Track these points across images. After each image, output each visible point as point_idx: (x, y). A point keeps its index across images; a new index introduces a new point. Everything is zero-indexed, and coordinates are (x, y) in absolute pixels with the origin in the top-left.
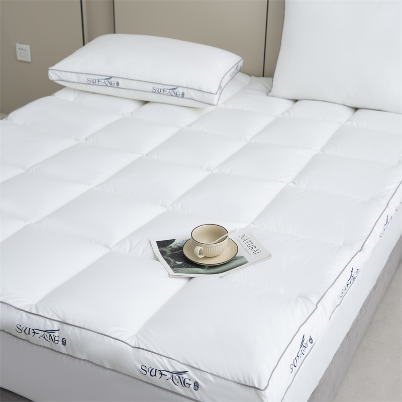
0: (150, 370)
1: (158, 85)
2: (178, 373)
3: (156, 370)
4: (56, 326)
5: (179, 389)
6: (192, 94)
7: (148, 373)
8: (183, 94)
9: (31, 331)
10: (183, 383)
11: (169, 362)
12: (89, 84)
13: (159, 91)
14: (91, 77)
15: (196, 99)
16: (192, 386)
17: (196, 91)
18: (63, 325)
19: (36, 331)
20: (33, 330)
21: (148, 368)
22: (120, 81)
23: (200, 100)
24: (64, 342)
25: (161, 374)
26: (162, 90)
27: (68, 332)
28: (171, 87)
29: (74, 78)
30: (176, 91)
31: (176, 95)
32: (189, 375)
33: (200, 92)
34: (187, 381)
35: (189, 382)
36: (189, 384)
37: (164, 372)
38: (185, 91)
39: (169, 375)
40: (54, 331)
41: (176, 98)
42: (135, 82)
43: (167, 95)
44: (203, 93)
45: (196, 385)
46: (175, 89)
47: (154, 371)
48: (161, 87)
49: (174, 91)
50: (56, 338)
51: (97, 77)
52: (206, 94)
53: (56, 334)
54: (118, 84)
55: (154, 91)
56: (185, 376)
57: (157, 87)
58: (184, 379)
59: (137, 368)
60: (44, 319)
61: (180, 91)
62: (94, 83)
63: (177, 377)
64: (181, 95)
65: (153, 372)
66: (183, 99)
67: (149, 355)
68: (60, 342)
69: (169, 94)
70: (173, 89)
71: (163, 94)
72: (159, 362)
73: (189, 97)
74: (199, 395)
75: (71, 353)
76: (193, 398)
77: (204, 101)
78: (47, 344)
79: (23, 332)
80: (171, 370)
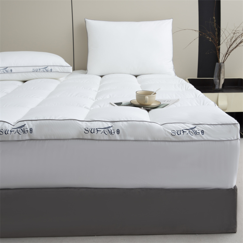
0: (177, 132)
1: (36, 67)
2: (192, 129)
3: (180, 130)
4: (110, 124)
6: (57, 69)
7: (176, 134)
8: (51, 70)
9: (96, 130)
10: (196, 133)
13: (37, 70)
15: (60, 71)
16: (200, 133)
17: (59, 67)
18: (114, 123)
19: (98, 129)
20: (96, 129)
21: (175, 131)
22: (13, 69)
23: (62, 71)
24: (118, 132)
25: (184, 132)
26: (39, 70)
27: (119, 125)
28: (44, 67)
31: (47, 71)
32: (197, 128)
33: (61, 67)
34: (198, 131)
36: (199, 133)
37: (184, 131)
38: (52, 68)
40: (109, 127)
41: (47, 73)
42: (22, 67)
43: (41, 72)
44: (63, 67)
45: (203, 132)
46: (46, 68)
47: (179, 131)
48: (38, 68)
49: (46, 69)
50: (112, 131)
52: (66, 67)
54: (11, 70)
55: (34, 71)
57: (35, 68)
58: (195, 131)
59: (169, 133)
60: (101, 122)
61: (49, 68)
63: (192, 131)
64: (50, 71)
65: (179, 133)
66: (51, 73)
67: (173, 125)
69: (43, 71)
70: (45, 68)
71: (39, 72)
72: (180, 126)
73: (55, 71)
74: (205, 137)
75: (123, 139)
76: (202, 139)
77: (64, 72)
78: (106, 137)
79: (90, 132)
80: (188, 129)
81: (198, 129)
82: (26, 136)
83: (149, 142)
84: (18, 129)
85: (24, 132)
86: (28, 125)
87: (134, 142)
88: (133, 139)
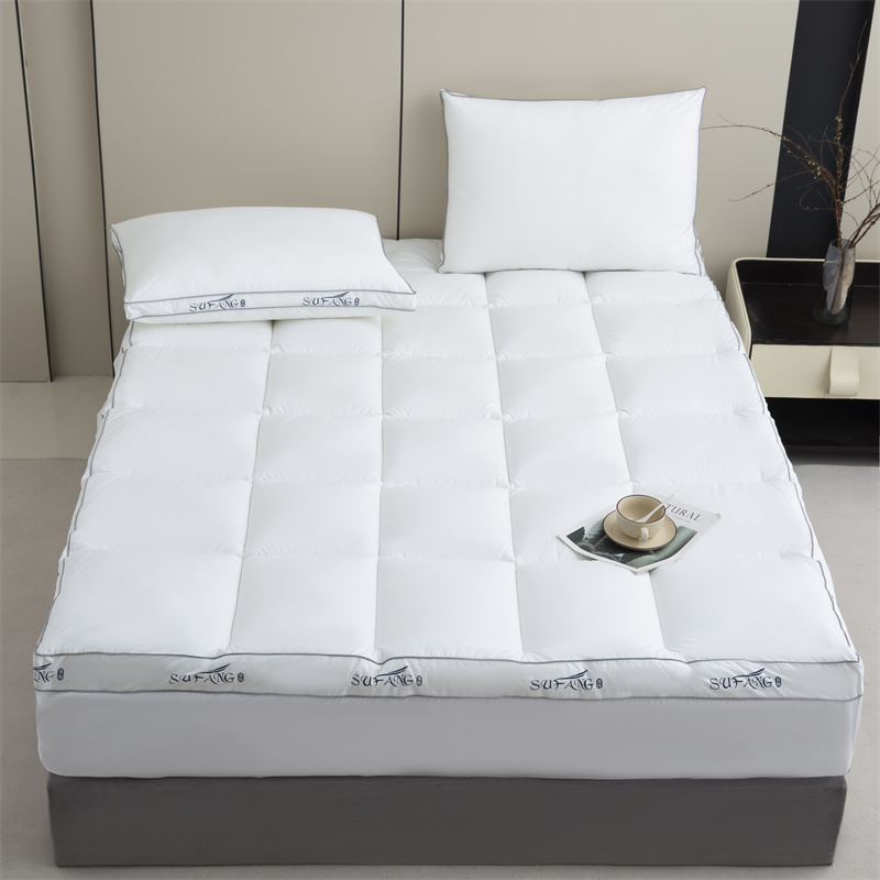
0: (722, 682)
1: (314, 294)
2: (754, 674)
3: (729, 678)
4: (581, 667)
5: (760, 692)
6: (375, 298)
7: (721, 686)
8: (357, 301)
9: (554, 683)
10: (763, 684)
11: (738, 664)
12: (193, 312)
13: (316, 302)
14: (198, 301)
15: (380, 305)
16: (774, 684)
17: (381, 294)
18: (589, 663)
19: (560, 681)
20: (555, 680)
21: (719, 679)
22: (247, 298)
23: (389, 306)
24: (600, 683)
25: (736, 681)
26: (320, 301)
27: (602, 670)
29: (168, 308)
30: (345, 297)
31: (345, 303)
33: (386, 294)
34: (767, 680)
35: (770, 680)
36: (771, 682)
37: (738, 679)
38: (361, 296)
39: (745, 680)
40: (581, 674)
41: (343, 309)
42: (273, 295)
43: (328, 306)
44: (393, 295)
45: (778, 680)
46: (343, 295)
47: (727, 681)
48: (319, 296)
49: (341, 298)
50: (588, 683)
51: (207, 300)
52: (398, 295)
53: (585, 677)
54: (243, 303)
56: (763, 675)
57: (311, 296)
58: (762, 679)
59: (706, 684)
61: (351, 297)
62: (202, 308)
63: (755, 679)
64: (353, 303)
65: (726, 683)
66: (357, 308)
67: (713, 665)
68: (595, 686)
69: (332, 304)
70: (339, 296)
71: (322, 306)
72: (728, 668)
73: (368, 304)
74: (783, 691)
75: (609, 695)
76: (777, 696)
77: (395, 306)
78: (574, 694)
79: (542, 687)
80: (746, 674)
81: (769, 674)
82: (409, 691)
83: (664, 700)
84: (392, 676)
85: (404, 681)
86: (413, 668)
87: (632, 701)
88: (629, 695)
